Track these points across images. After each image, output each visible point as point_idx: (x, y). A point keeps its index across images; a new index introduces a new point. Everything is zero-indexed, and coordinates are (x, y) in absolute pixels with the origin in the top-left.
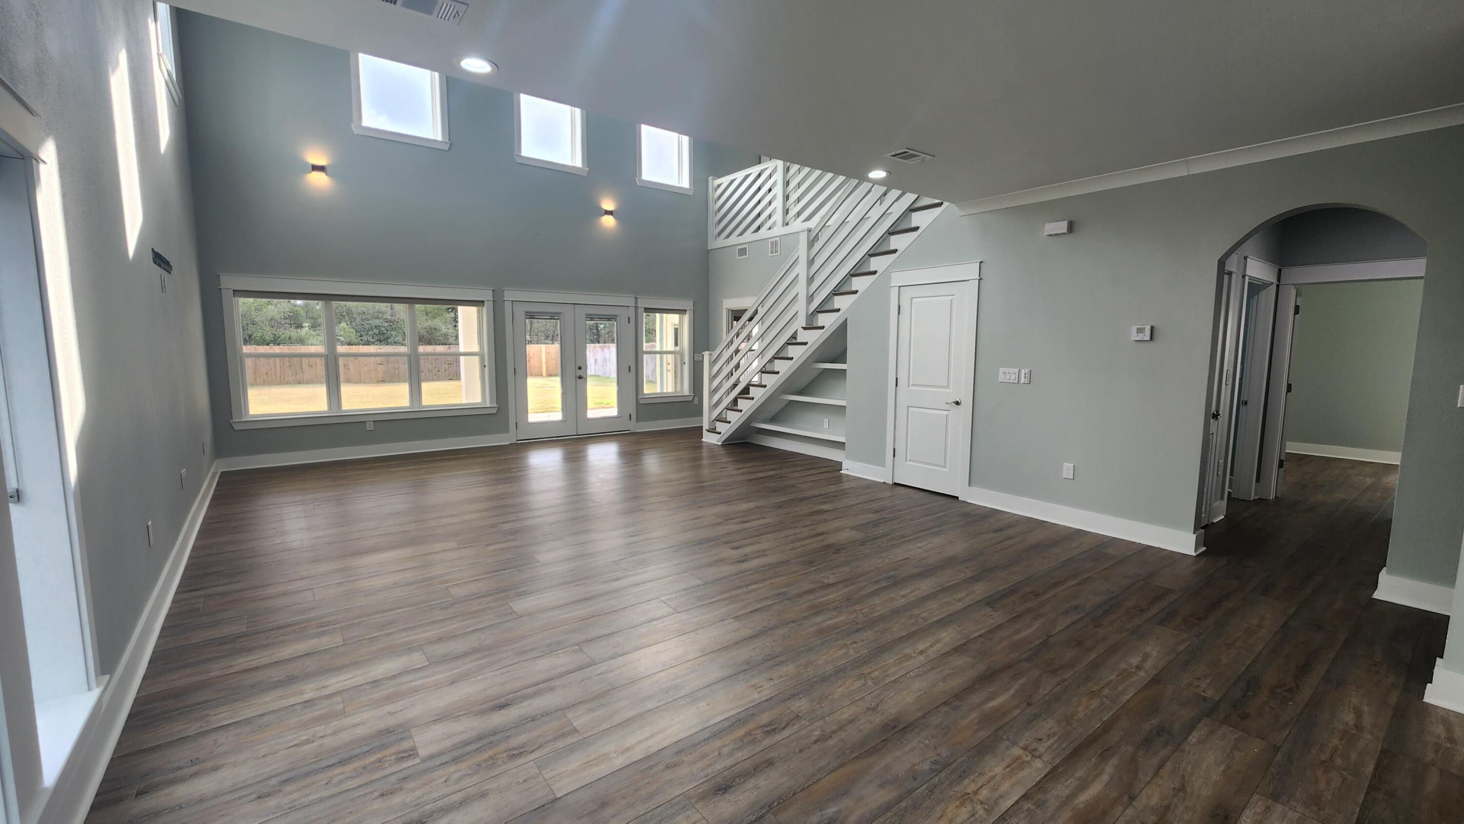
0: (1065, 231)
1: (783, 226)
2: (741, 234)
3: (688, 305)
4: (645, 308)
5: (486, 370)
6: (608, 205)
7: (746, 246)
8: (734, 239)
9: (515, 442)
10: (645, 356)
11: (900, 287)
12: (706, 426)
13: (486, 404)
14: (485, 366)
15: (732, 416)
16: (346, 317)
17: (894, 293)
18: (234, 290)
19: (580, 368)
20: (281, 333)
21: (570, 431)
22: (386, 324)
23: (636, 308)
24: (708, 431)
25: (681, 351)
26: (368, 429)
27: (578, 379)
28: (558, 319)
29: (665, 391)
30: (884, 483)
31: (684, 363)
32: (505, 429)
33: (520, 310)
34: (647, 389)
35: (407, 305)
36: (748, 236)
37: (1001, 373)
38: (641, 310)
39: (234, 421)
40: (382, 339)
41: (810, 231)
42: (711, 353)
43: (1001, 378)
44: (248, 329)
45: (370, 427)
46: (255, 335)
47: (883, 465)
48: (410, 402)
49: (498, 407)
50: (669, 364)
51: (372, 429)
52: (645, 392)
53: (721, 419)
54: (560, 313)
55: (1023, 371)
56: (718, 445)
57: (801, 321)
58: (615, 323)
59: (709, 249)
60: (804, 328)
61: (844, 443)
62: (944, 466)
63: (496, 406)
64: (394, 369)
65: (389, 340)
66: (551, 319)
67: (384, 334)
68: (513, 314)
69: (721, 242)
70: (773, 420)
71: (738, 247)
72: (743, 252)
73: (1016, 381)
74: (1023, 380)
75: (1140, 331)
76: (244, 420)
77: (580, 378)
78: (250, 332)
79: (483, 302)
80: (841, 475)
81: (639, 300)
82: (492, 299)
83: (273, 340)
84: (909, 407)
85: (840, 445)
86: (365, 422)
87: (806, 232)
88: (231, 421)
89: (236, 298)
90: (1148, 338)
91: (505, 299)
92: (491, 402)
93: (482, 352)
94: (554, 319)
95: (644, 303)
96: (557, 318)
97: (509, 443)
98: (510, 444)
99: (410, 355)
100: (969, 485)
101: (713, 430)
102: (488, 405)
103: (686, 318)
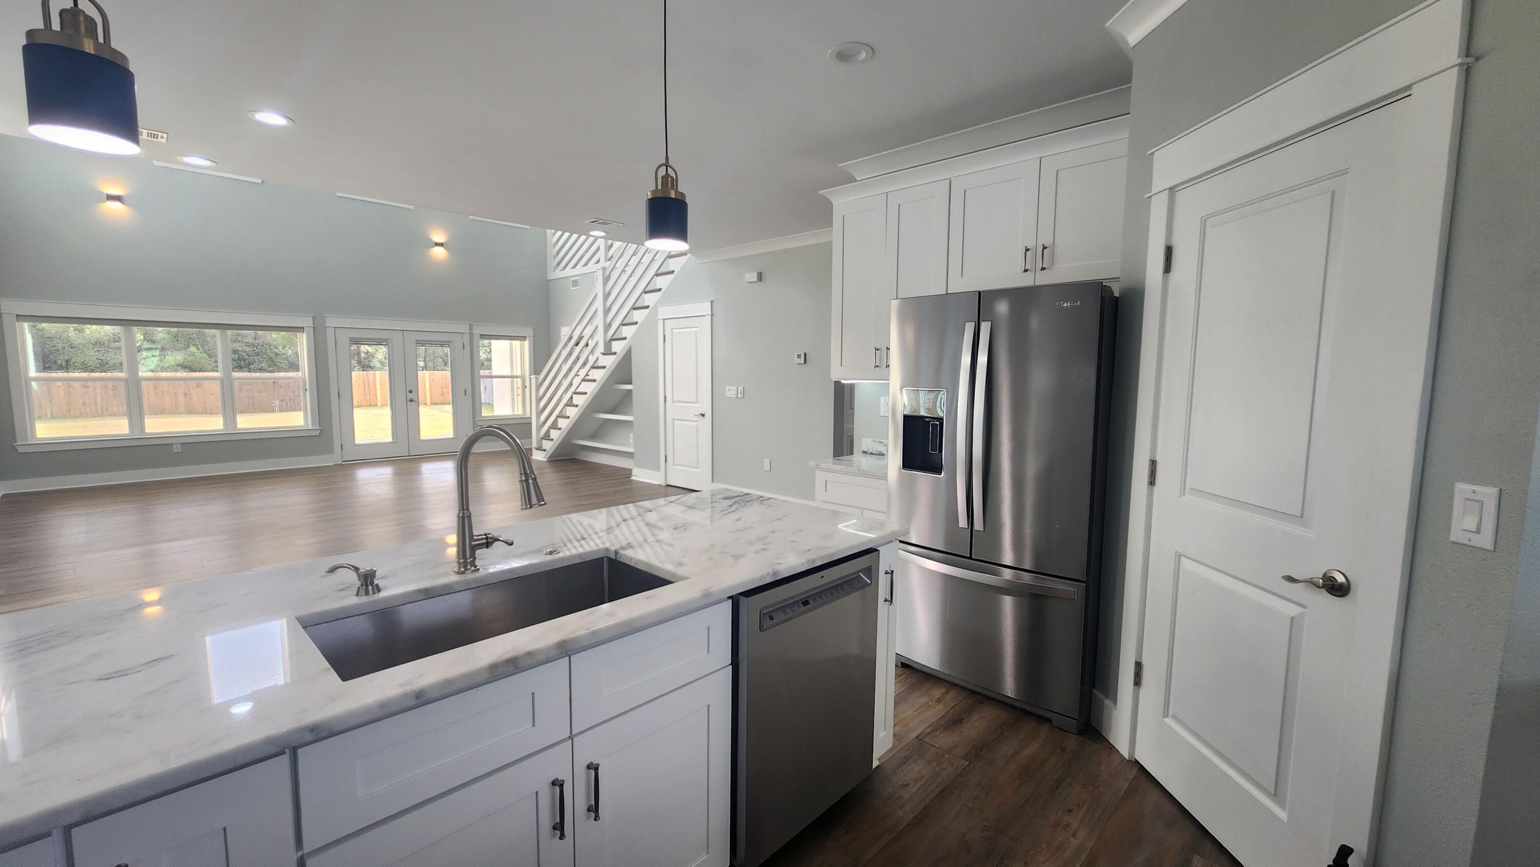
0: (756, 280)
1: (605, 261)
2: (574, 267)
3: (529, 332)
4: (481, 335)
5: (308, 393)
6: (438, 236)
7: (578, 278)
8: (569, 272)
9: (340, 462)
10: (482, 380)
11: (664, 319)
12: (534, 445)
13: (308, 427)
14: (306, 390)
15: (554, 434)
16: (197, 340)
17: (660, 323)
18: (17, 315)
19: (411, 392)
20: (109, 359)
21: (402, 451)
22: (247, 349)
23: (471, 334)
24: (536, 449)
25: (523, 375)
26: (175, 451)
27: (409, 402)
28: (386, 345)
29: (516, 413)
30: (660, 485)
31: (526, 387)
32: (329, 450)
33: (344, 337)
34: (485, 413)
35: (219, 331)
36: (580, 269)
37: (727, 389)
38: (476, 337)
39: (18, 443)
40: (242, 365)
41: (605, 269)
42: (537, 376)
43: (728, 394)
44: (63, 353)
45: (177, 449)
46: (74, 360)
47: (658, 469)
48: (224, 425)
49: (322, 429)
50: (519, 388)
51: (180, 451)
52: (483, 414)
53: (547, 437)
54: (388, 340)
55: (739, 388)
56: (544, 461)
57: (601, 348)
58: (449, 348)
59: (548, 279)
60: (604, 354)
61: (633, 453)
62: (697, 468)
63: (318, 428)
64: (248, 398)
65: (252, 367)
66: (378, 344)
67: (245, 360)
68: (336, 340)
69: (559, 274)
70: (593, 437)
71: (572, 279)
72: (575, 283)
73: (736, 396)
74: (740, 396)
75: (799, 356)
76: (30, 443)
77: (411, 401)
78: (66, 358)
79: (303, 328)
80: (631, 480)
81: (474, 327)
82: (312, 325)
83: (98, 366)
84: (674, 420)
85: (630, 455)
86: (172, 444)
87: (601, 270)
88: (15, 444)
89: (20, 323)
90: (803, 362)
91: (326, 326)
92: (313, 424)
93: (303, 376)
94: (381, 345)
95: (477, 331)
96: (385, 343)
97: (333, 464)
98: (335, 465)
99: (223, 379)
100: (712, 482)
101: (540, 449)
102: (310, 427)
103: (526, 343)
